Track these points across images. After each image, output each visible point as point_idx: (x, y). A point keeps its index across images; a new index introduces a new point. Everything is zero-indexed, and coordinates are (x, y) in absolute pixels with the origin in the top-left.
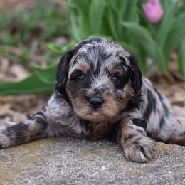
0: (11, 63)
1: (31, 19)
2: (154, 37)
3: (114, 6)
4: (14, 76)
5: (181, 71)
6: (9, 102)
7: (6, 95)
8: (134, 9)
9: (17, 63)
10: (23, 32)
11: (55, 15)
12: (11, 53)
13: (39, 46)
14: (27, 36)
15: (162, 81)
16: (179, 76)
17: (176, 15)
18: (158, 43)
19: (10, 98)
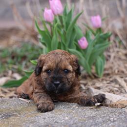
0: (13, 73)
1: (21, 51)
2: (84, 56)
3: (63, 41)
4: (15, 78)
5: (97, 73)
6: (13, 90)
7: (12, 87)
8: (74, 42)
9: (16, 72)
10: (17, 58)
11: (33, 49)
12: (13, 68)
13: (26, 64)
14: (19, 60)
15: (88, 78)
16: (96, 75)
17: (94, 46)
18: (86, 59)
19: (14, 88)
